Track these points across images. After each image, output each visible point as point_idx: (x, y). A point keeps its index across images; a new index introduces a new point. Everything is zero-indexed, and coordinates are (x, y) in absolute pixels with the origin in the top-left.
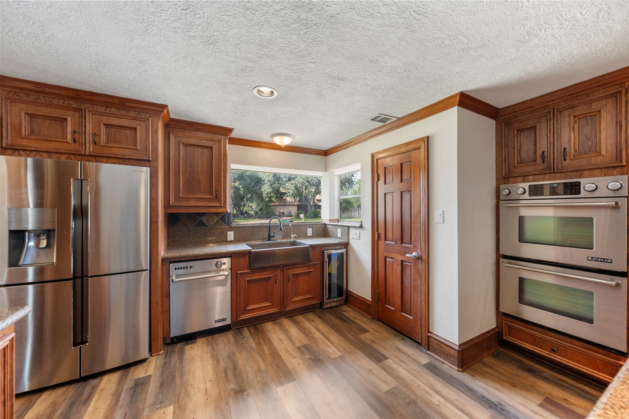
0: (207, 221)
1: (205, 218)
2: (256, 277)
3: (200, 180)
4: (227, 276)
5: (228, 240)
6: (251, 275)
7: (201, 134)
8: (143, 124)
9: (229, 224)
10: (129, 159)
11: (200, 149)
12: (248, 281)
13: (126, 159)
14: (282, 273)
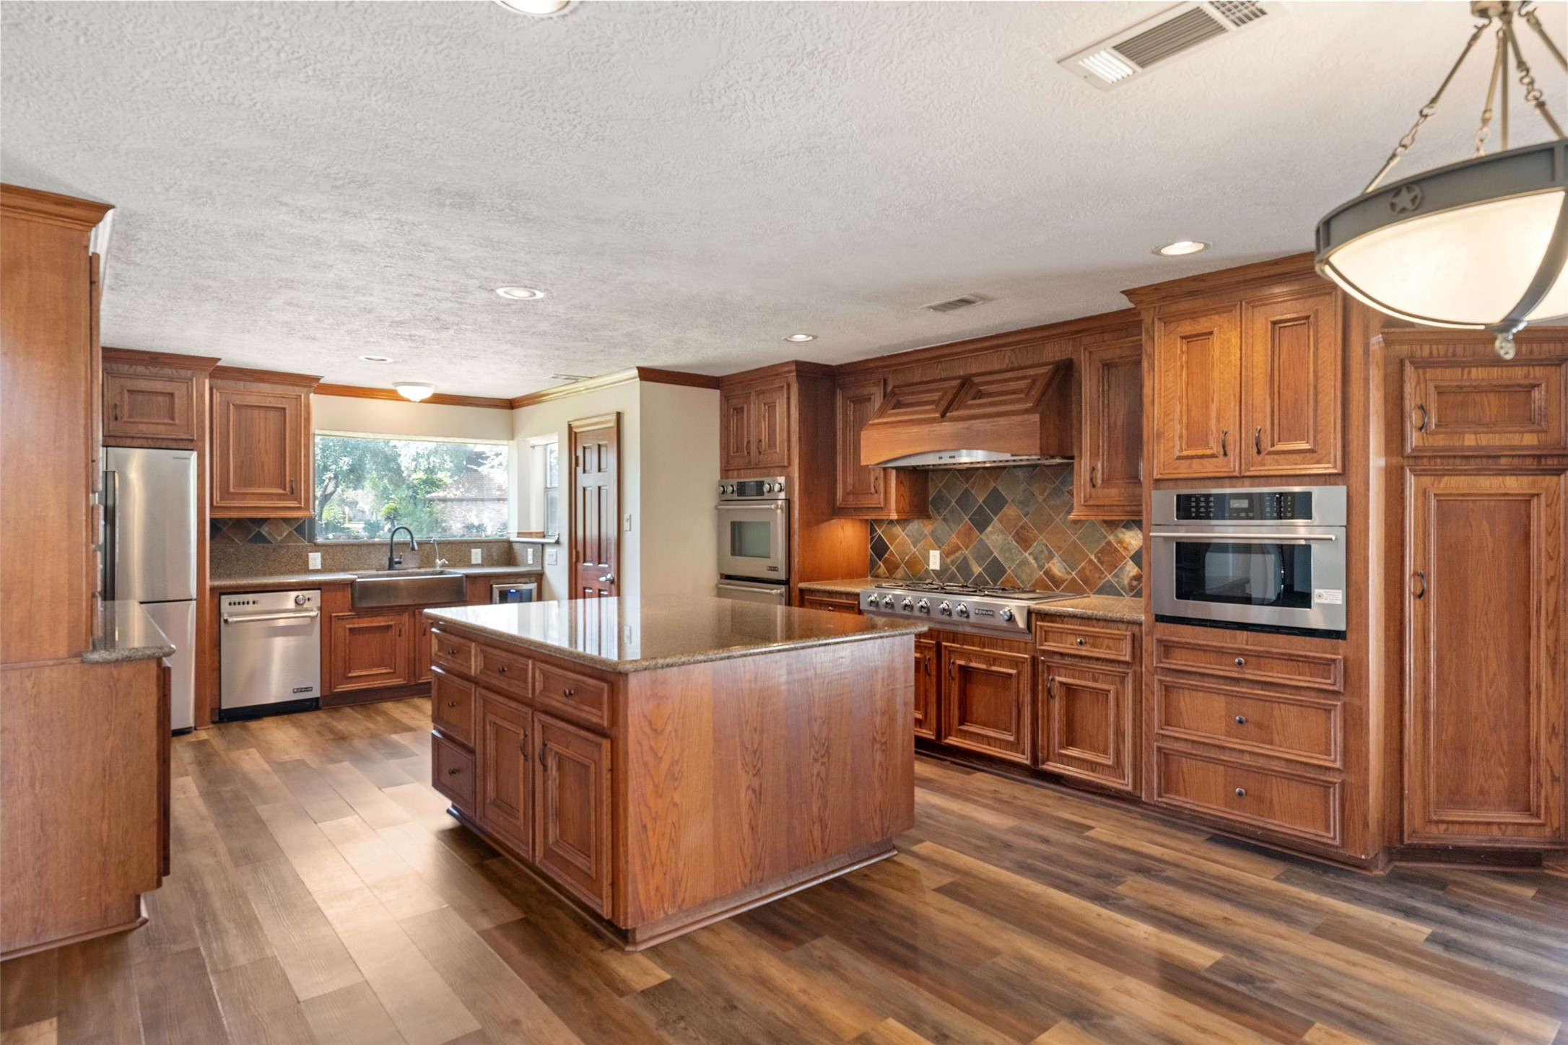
0: (270, 534)
1: (267, 529)
2: (365, 623)
3: (263, 463)
4: (313, 618)
5: (311, 567)
6: (355, 620)
7: (265, 387)
8: (184, 387)
9: (311, 538)
10: (163, 439)
11: (262, 412)
12: (350, 629)
13: (158, 439)
14: (412, 620)
